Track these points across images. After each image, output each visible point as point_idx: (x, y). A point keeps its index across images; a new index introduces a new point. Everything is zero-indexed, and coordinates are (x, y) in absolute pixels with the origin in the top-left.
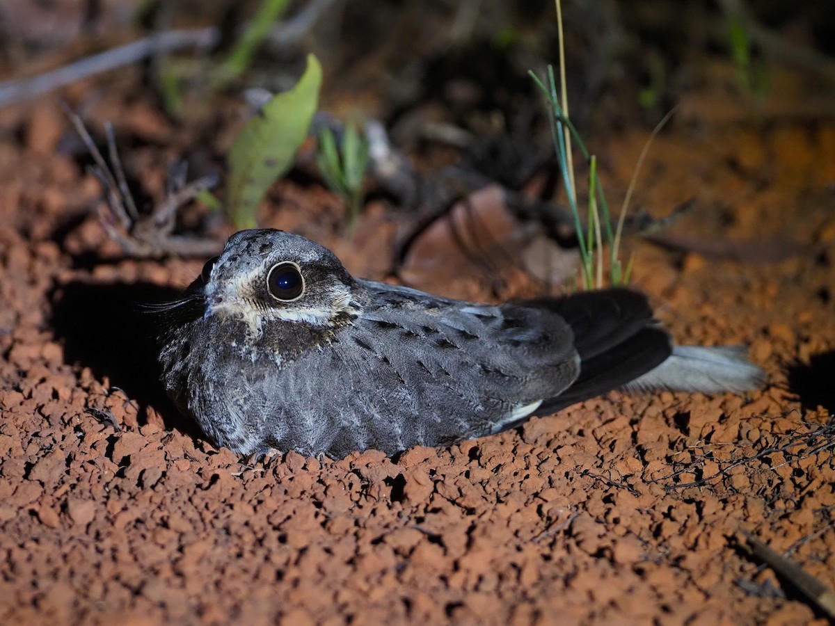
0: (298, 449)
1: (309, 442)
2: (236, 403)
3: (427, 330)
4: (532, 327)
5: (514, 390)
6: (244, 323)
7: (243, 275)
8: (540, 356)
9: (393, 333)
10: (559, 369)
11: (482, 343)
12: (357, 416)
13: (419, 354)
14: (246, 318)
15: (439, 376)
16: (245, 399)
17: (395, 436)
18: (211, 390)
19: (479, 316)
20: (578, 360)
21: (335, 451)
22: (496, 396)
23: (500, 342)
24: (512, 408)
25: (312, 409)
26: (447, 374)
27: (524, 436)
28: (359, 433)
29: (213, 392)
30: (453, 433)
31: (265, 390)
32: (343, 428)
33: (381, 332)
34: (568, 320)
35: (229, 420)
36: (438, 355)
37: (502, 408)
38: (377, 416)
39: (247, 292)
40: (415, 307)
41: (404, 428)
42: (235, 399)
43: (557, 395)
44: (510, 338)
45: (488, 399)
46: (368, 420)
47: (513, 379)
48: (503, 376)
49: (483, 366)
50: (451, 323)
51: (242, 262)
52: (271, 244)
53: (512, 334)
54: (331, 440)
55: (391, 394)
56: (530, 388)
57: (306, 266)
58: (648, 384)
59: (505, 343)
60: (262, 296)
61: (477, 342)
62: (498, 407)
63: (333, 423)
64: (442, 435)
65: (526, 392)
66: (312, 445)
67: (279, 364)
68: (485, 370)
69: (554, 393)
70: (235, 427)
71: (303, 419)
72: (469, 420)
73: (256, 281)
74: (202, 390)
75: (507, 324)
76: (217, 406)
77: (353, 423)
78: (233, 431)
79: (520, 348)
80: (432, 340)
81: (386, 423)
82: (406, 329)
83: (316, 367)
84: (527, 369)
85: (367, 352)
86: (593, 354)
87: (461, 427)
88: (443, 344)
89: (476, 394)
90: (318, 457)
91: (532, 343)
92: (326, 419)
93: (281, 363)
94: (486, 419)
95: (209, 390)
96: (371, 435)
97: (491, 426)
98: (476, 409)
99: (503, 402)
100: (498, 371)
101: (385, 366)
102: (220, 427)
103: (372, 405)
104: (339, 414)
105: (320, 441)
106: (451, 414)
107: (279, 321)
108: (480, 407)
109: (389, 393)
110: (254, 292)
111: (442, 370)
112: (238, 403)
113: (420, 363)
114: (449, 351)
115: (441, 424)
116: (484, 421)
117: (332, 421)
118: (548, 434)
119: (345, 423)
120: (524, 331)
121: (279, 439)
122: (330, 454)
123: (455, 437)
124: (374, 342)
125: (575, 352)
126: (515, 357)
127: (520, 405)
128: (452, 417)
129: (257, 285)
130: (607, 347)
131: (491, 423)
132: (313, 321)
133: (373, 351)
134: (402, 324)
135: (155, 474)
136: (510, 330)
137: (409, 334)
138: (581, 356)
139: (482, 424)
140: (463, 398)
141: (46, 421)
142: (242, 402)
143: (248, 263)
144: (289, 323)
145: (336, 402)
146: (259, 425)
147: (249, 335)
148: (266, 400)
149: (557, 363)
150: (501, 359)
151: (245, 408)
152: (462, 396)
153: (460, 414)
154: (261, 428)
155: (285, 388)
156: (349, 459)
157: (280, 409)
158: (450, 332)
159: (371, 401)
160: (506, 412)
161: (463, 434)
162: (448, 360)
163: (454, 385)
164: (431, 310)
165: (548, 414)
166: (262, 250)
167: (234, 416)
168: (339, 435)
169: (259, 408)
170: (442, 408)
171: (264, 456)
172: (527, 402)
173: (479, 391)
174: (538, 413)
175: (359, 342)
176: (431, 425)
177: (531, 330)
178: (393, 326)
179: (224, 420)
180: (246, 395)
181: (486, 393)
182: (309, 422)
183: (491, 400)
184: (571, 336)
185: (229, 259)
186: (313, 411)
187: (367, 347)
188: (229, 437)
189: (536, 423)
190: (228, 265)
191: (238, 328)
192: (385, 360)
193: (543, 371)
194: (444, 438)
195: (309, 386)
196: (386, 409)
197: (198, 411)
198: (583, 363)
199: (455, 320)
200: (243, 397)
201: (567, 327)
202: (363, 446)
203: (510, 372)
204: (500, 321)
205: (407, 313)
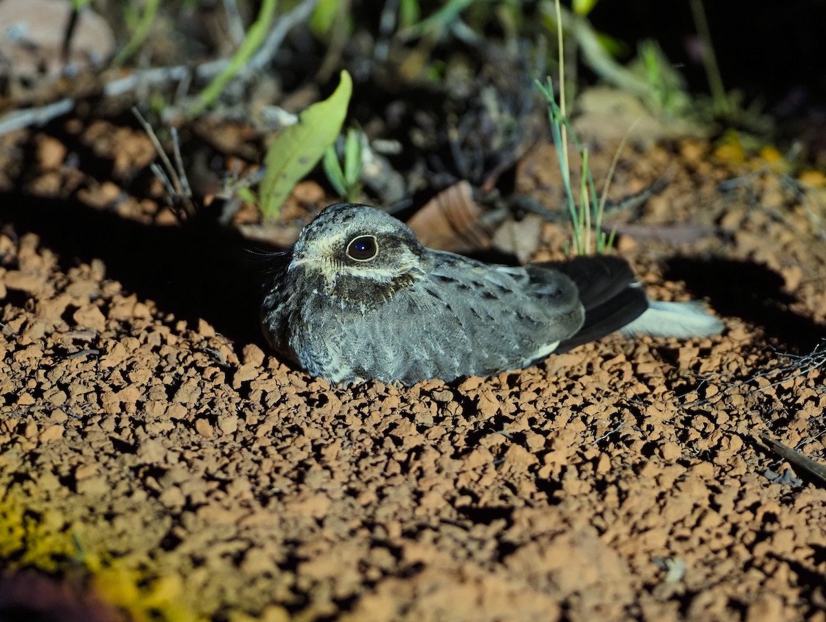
0: (379, 377)
1: (389, 372)
2: (333, 340)
3: (476, 284)
4: (550, 283)
5: (540, 333)
6: (322, 276)
7: (325, 238)
8: (558, 306)
9: (452, 285)
10: (571, 317)
11: (516, 296)
12: (427, 352)
13: (472, 303)
14: (324, 272)
15: (487, 320)
16: (341, 336)
17: (454, 368)
18: (310, 330)
19: (511, 275)
20: (583, 310)
21: (407, 379)
22: (527, 337)
23: (528, 295)
24: (538, 347)
25: (392, 345)
26: (492, 319)
27: (546, 370)
28: (428, 365)
29: (312, 332)
30: (495, 367)
31: (358, 331)
32: (416, 361)
33: (444, 284)
34: (573, 278)
35: (326, 355)
36: (485, 304)
37: (531, 347)
38: (442, 352)
39: (327, 253)
40: (465, 266)
41: (461, 361)
42: (333, 337)
43: (570, 337)
44: (535, 291)
45: (522, 340)
46: (434, 355)
47: (540, 324)
48: (533, 322)
49: (519, 315)
50: (492, 280)
51: (326, 228)
52: (354, 216)
53: (536, 289)
54: (406, 370)
55: (453, 335)
56: (552, 331)
57: (380, 236)
58: (634, 330)
59: (532, 295)
60: (339, 257)
61: (511, 295)
62: (530, 346)
63: (408, 357)
64: (487, 368)
65: (549, 334)
66: (391, 374)
67: (363, 312)
68: (519, 317)
69: (568, 335)
70: (332, 359)
71: (386, 353)
72: (508, 357)
73: (336, 245)
74: (302, 330)
75: (533, 280)
76: (316, 344)
77: (423, 357)
78: (329, 363)
79: (542, 299)
80: (480, 291)
81: (448, 357)
82: (461, 283)
83: (397, 311)
84: (549, 317)
85: (437, 300)
86: (593, 306)
87: (502, 362)
88: (488, 296)
89: (513, 336)
90: (395, 385)
91: (550, 296)
92: (403, 353)
93: (365, 311)
94: (520, 356)
95: (308, 330)
96: (436, 367)
97: (523, 362)
98: (514, 348)
99: (533, 342)
100: (528, 318)
101: (448, 312)
102: (318, 360)
103: (437, 343)
104: (413, 350)
105: (398, 371)
106: (495, 351)
107: (350, 276)
108: (517, 347)
109: (451, 334)
110: (333, 253)
111: (488, 316)
112: (336, 340)
113: (472, 310)
114: (493, 302)
115: (488, 360)
116: (519, 357)
117: (407, 356)
118: (565, 367)
119: (418, 357)
120: (544, 286)
121: (366, 369)
122: (403, 382)
123: (497, 370)
124: (440, 292)
125: (581, 304)
126: (540, 307)
127: (545, 345)
128: (496, 354)
129: (337, 248)
130: (602, 301)
131: (523, 359)
132: (378, 279)
133: (441, 299)
134: (458, 279)
135: (276, 396)
136: (534, 285)
137: (463, 287)
138: (585, 307)
139: (517, 360)
140: (504, 339)
141: (164, 360)
142: (338, 339)
143: (331, 230)
144: (358, 279)
145: (410, 340)
146: (351, 358)
147: (327, 285)
148: (357, 337)
149: (569, 312)
150: (530, 309)
151: (342, 344)
152: (503, 337)
153: (501, 352)
154: (352, 361)
155: (372, 329)
156: (418, 386)
157: (368, 345)
158: (492, 287)
159: (437, 340)
160: (534, 350)
161: (502, 368)
162: (493, 308)
163: (498, 329)
164: (477, 268)
165: (563, 352)
166: (344, 220)
167: (331, 351)
168: (412, 367)
169: (352, 344)
170: (488, 346)
171: (352, 384)
172: (549, 343)
173: (516, 333)
174: (557, 352)
175: (429, 292)
176: (480, 360)
177: (548, 285)
178: (451, 280)
179: (322, 354)
180: (342, 334)
181: (521, 335)
182: (390, 355)
183: (524, 341)
184: (576, 291)
185: (317, 225)
186: (394, 347)
187: (436, 296)
188: (325, 368)
189: (556, 359)
190: (315, 229)
191: (318, 279)
192: (448, 307)
193: (561, 319)
194: (488, 370)
195: (391, 327)
196: (448, 347)
197: (298, 347)
198: (587, 313)
199: (494, 277)
200: (340, 335)
201: (573, 284)
202: (430, 376)
203: (537, 318)
204: (526, 279)
205: (460, 270)
